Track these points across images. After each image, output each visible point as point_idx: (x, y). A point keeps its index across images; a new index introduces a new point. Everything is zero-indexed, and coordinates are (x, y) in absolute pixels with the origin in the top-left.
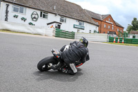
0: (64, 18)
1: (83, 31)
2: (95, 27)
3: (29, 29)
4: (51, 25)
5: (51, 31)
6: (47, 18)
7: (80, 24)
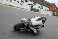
0: (35, 3)
1: (42, 9)
2: (48, 8)
3: (20, 6)
4: (29, 5)
5: (29, 8)
6: (28, 2)
7: (42, 6)
